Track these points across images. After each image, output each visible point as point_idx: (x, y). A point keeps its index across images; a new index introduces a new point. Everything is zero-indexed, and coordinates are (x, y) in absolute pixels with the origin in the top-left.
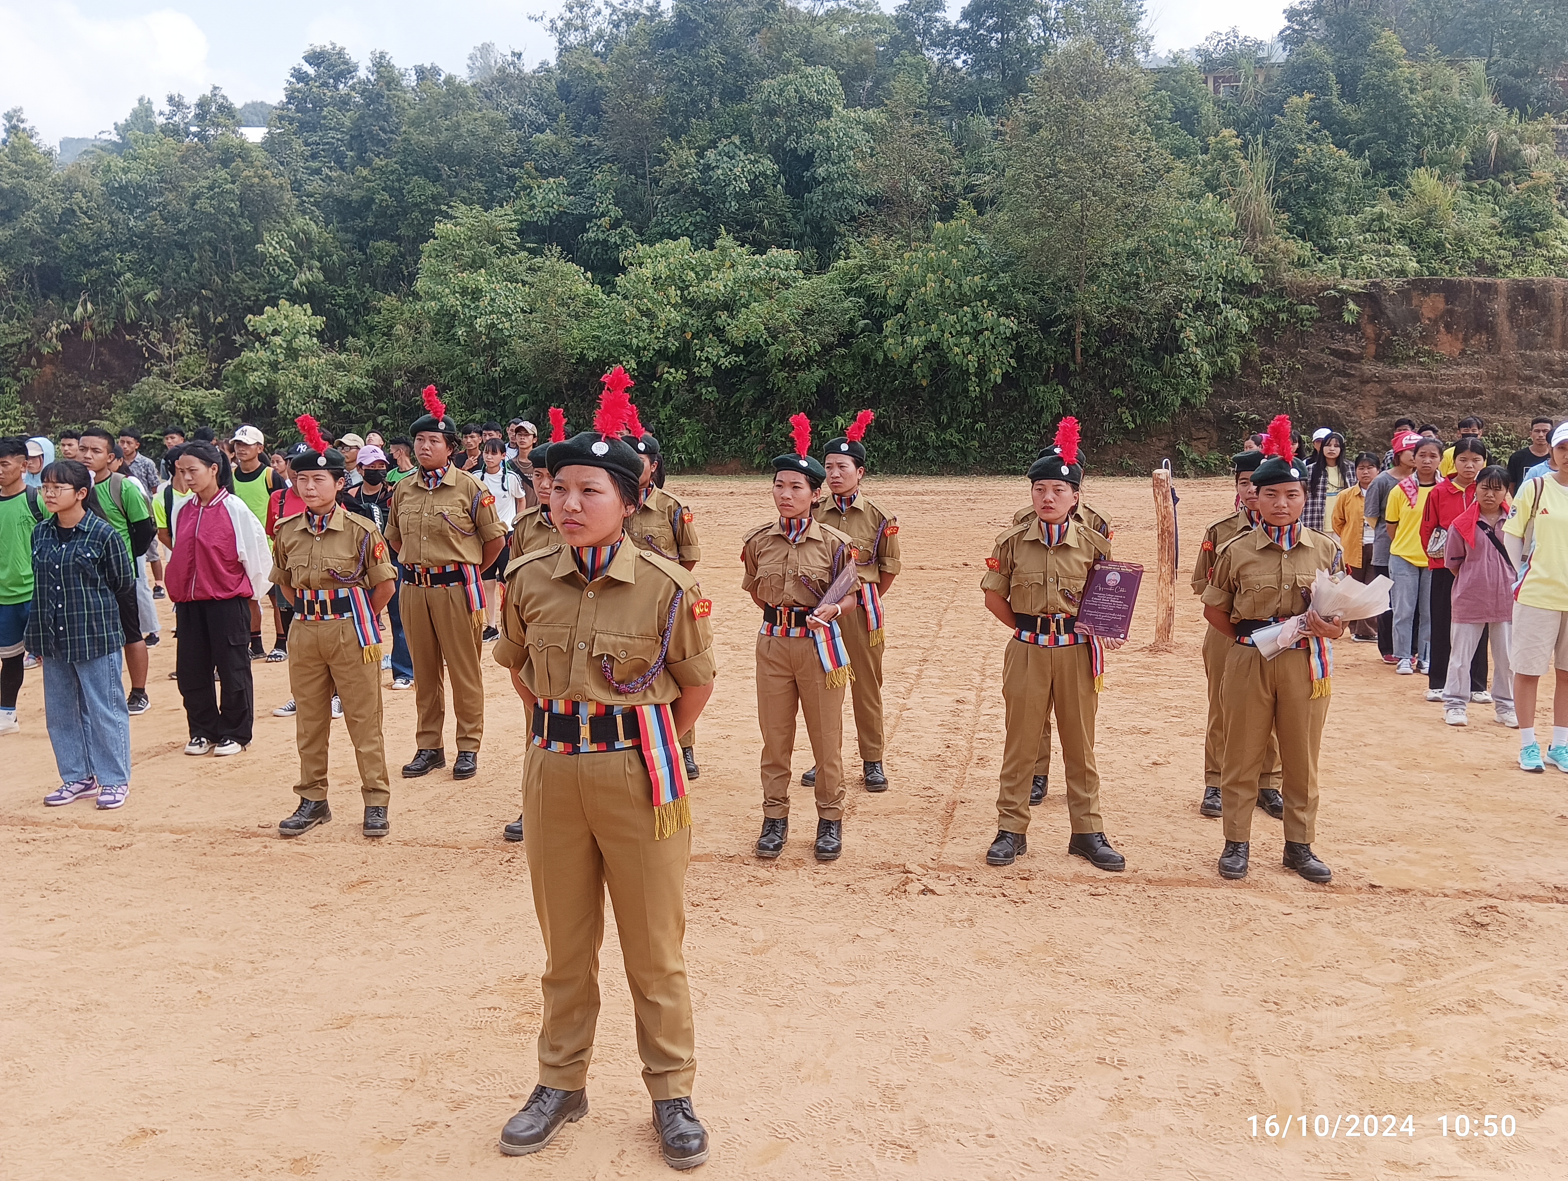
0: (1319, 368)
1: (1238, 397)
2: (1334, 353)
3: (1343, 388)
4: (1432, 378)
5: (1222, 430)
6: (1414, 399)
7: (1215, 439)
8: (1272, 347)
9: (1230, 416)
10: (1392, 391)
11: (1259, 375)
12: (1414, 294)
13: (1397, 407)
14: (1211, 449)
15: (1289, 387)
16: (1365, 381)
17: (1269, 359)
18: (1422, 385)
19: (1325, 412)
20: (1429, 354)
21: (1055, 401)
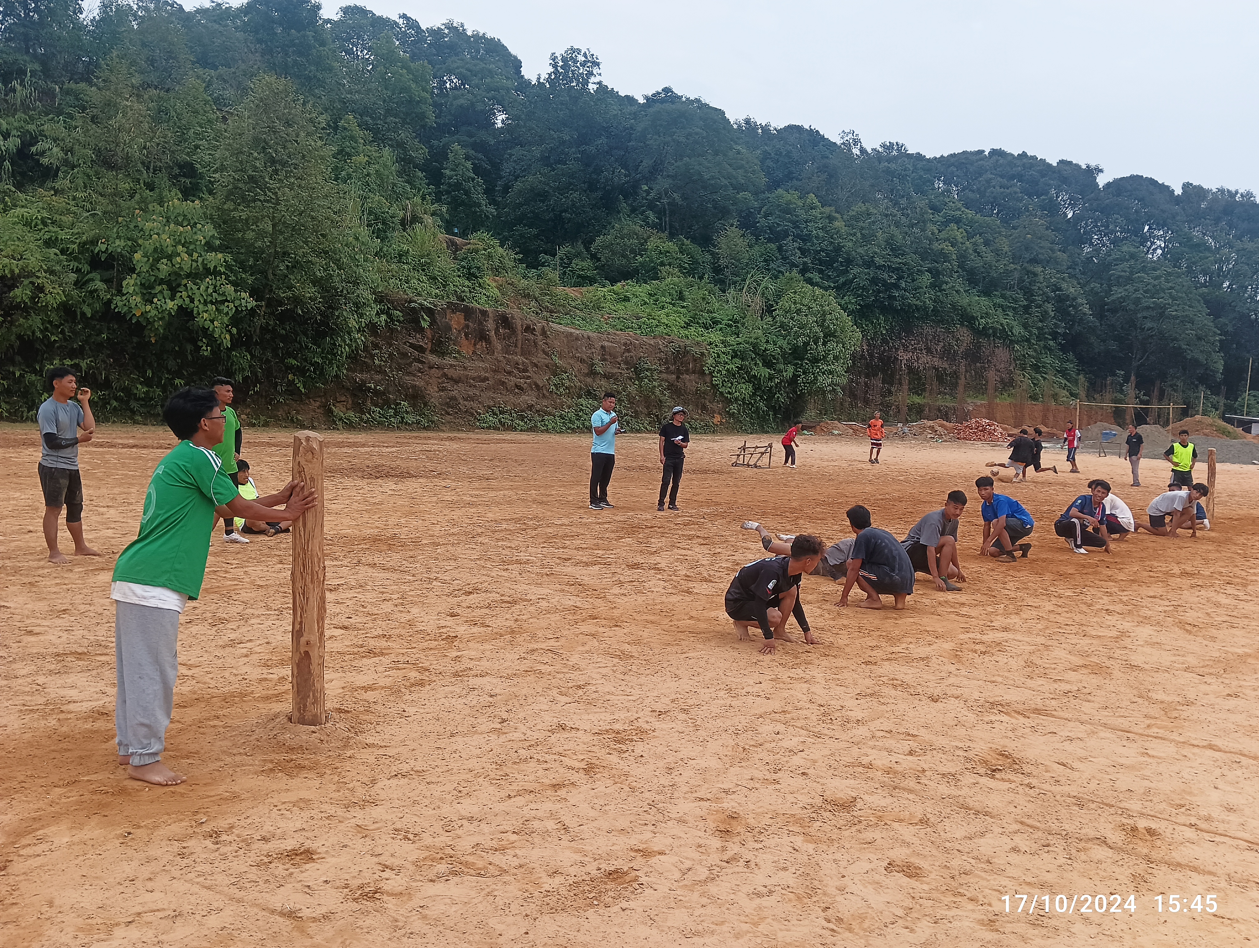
0: (404, 355)
1: (361, 372)
2: (412, 346)
3: (419, 370)
4: (465, 368)
5: (355, 395)
6: (456, 381)
7: (350, 402)
8: (376, 337)
9: (361, 386)
10: (445, 375)
11: (372, 357)
12: (448, 311)
13: (449, 386)
14: (347, 409)
15: (390, 367)
16: (431, 368)
17: (376, 346)
18: (460, 372)
19: (414, 387)
20: (459, 352)
21: (245, 365)
